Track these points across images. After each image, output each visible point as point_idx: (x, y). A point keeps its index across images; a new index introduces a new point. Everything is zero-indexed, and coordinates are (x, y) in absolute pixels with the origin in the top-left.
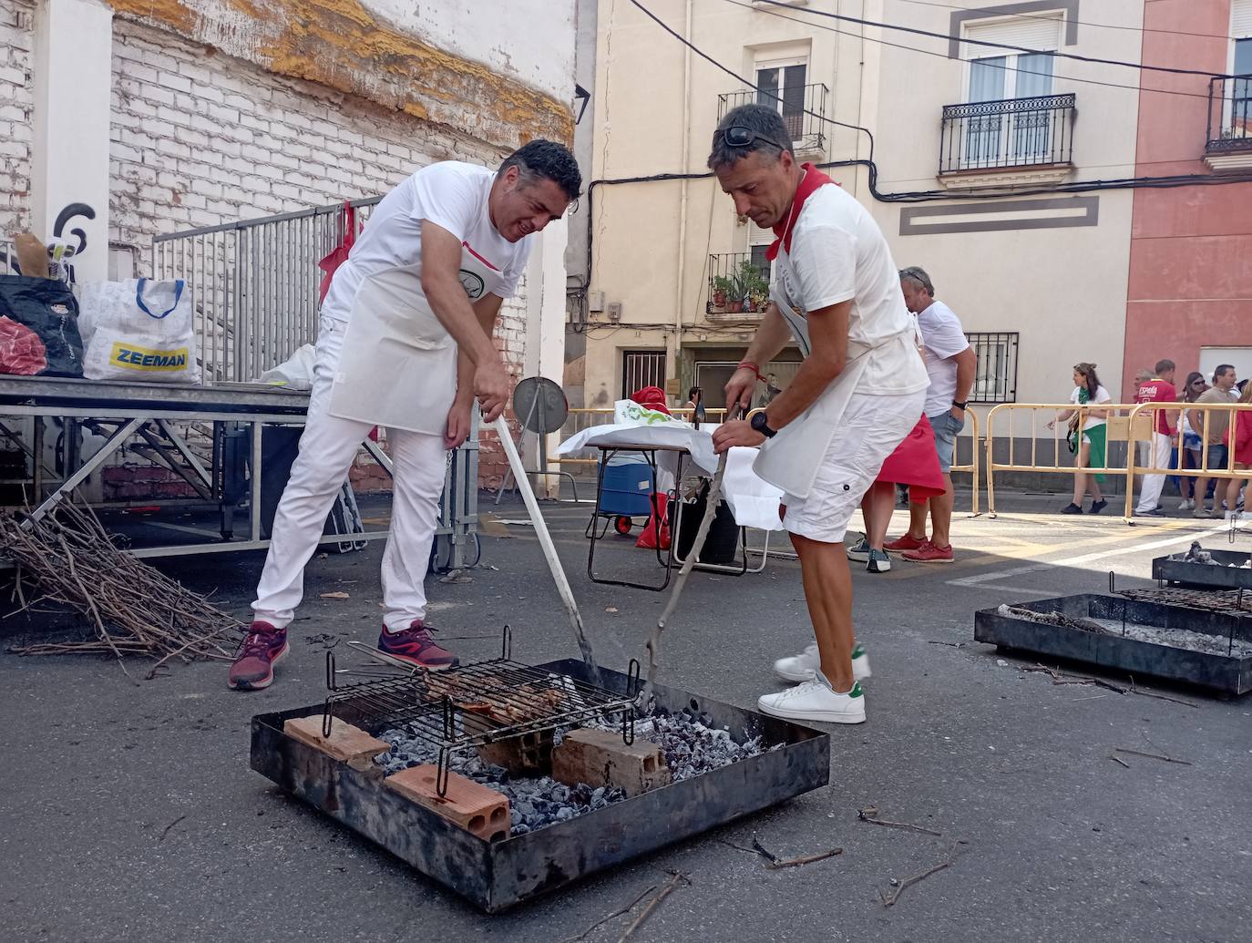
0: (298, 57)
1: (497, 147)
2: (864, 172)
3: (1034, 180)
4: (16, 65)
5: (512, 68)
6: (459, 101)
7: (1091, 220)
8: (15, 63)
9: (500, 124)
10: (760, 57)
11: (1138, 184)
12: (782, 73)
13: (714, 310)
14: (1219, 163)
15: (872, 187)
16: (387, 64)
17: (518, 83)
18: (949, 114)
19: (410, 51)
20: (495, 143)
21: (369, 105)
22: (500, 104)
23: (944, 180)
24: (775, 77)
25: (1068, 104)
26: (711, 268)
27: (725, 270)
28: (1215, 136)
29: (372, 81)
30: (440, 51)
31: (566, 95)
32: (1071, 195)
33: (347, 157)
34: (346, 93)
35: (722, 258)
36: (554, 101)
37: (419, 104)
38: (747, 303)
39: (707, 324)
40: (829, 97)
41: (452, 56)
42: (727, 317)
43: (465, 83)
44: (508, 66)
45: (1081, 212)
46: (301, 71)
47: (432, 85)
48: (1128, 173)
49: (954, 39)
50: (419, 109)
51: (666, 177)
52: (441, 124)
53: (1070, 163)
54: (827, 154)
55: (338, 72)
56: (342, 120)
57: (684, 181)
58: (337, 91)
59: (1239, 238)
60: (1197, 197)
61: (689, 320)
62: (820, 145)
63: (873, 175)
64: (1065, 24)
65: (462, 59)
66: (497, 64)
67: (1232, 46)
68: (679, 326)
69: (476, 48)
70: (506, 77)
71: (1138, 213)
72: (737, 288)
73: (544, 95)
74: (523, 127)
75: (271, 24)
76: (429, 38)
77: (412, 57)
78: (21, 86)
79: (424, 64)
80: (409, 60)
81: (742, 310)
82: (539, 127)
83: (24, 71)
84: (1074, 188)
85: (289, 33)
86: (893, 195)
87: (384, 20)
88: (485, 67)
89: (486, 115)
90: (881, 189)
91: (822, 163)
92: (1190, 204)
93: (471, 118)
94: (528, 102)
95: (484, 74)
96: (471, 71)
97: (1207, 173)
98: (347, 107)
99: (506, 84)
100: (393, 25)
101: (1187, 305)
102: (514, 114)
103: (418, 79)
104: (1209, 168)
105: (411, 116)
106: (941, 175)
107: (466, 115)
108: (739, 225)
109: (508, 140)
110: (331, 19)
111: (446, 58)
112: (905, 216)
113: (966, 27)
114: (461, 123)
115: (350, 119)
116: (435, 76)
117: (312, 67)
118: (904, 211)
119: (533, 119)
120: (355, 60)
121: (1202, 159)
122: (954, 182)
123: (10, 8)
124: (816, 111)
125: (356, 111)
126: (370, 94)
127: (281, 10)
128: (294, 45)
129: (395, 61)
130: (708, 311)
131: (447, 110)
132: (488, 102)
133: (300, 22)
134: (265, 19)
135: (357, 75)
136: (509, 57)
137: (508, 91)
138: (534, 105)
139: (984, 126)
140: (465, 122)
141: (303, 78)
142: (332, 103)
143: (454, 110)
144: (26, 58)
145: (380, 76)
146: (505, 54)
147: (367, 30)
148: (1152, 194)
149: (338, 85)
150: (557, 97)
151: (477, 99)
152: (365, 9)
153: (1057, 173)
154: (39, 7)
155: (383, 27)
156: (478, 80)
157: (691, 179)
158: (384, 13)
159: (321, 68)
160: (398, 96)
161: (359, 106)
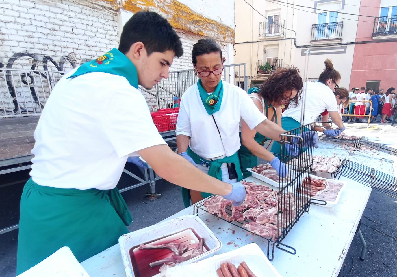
0: (176, 23)
1: (218, 41)
2: (293, 40)
3: (332, 43)
4: (115, 31)
5: (221, 21)
6: (211, 30)
7: (345, 52)
8: (115, 30)
9: (219, 35)
10: (269, 13)
11: (356, 43)
12: (274, 17)
13: (259, 73)
14: (375, 38)
15: (295, 44)
16: (195, 23)
17: (223, 25)
18: (314, 26)
19: (200, 19)
20: (218, 40)
21: (191, 33)
22: (219, 30)
23: (312, 43)
24: (272, 18)
25: (341, 24)
26: (258, 64)
27: (261, 64)
28: (375, 32)
29: (192, 27)
30: (206, 18)
31: (233, 27)
32: (341, 46)
33: (187, 46)
34: (186, 31)
35: (261, 61)
36: (230, 29)
37: (202, 32)
38: (266, 71)
39: (257, 76)
40: (285, 22)
41: (209, 19)
42: (262, 75)
43: (212, 26)
44: (220, 21)
45: (343, 50)
46: (177, 26)
47: (205, 27)
48: (354, 41)
49: (315, 9)
50: (202, 33)
51: (247, 42)
52: (207, 36)
53: (341, 38)
54: (285, 37)
55: (185, 26)
56: (185, 37)
57: (251, 43)
58: (184, 30)
59: (378, 56)
60: (370, 46)
61: (253, 75)
62: (283, 35)
63: (295, 41)
64: (342, 5)
65: (211, 20)
66: (218, 20)
67: (380, 9)
68: (251, 77)
69: (213, 17)
70: (220, 23)
71: (356, 50)
72: (264, 68)
73: (228, 27)
74: (224, 36)
75: (170, 15)
76: (204, 15)
77: (201, 20)
78: (116, 36)
79: (203, 22)
80: (200, 21)
81: (265, 73)
82: (228, 35)
83: (117, 32)
84: (341, 44)
85: (174, 17)
86: (300, 46)
87: (194, 12)
88: (216, 21)
89: (216, 33)
90: (297, 45)
91: (284, 38)
92: (368, 48)
93: (213, 34)
94: (225, 29)
95: (216, 23)
96: (213, 23)
97: (372, 40)
98: (186, 34)
99: (220, 25)
100: (196, 13)
101: (365, 72)
102: (222, 33)
103: (202, 26)
104: (373, 39)
105: (201, 35)
106: (311, 41)
107: (212, 34)
108: (264, 53)
109: (221, 39)
110: (183, 13)
111: (208, 20)
112: (303, 51)
113: (318, 5)
114: (211, 36)
115: (187, 37)
116: (205, 25)
117: (179, 25)
118: (302, 50)
119: (226, 33)
120: (188, 23)
121: (371, 37)
122: (314, 43)
123: (112, 16)
124: (283, 26)
125: (188, 35)
126: (192, 31)
127: (172, 11)
128: (175, 20)
129: (197, 22)
130: (258, 73)
131: (208, 33)
132: (217, 30)
133: (176, 14)
134: (168, 14)
135: (189, 26)
136: (221, 18)
137: (221, 27)
138: (226, 30)
139: (322, 29)
140: (212, 35)
141: (177, 28)
142: (183, 33)
143: (210, 32)
144: (117, 29)
145: (194, 26)
146: (220, 18)
147: (191, 14)
148: (359, 45)
149: (185, 29)
150: (231, 28)
151: (214, 30)
152: (190, 9)
153: (338, 41)
154: (118, 15)
155: (194, 13)
156: (215, 25)
157: (253, 43)
158: (194, 10)
159: (181, 25)
160: (198, 31)
161: (189, 33)
